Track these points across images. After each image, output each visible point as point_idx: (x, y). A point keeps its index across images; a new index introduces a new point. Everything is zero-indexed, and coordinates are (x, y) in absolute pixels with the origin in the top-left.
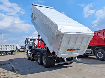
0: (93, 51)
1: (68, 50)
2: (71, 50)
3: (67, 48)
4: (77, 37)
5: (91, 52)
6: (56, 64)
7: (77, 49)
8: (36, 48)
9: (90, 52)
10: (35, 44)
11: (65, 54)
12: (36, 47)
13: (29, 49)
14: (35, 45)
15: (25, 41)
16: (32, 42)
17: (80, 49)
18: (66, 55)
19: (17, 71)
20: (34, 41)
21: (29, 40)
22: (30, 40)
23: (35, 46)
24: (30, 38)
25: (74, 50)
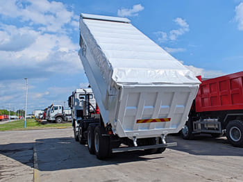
0: (220, 123)
1: (138, 121)
2: (145, 121)
3: (135, 117)
4: (157, 92)
5: (217, 127)
6: (114, 152)
7: (162, 120)
8: (92, 116)
9: (215, 125)
10: (89, 104)
11: (132, 129)
12: (93, 112)
13: (78, 116)
14: (89, 107)
15: (70, 98)
16: (84, 100)
17: (169, 119)
18: (135, 132)
19: (36, 165)
20: (89, 98)
21: (77, 96)
22: (80, 95)
23: (91, 108)
24: (80, 91)
25: (154, 121)
